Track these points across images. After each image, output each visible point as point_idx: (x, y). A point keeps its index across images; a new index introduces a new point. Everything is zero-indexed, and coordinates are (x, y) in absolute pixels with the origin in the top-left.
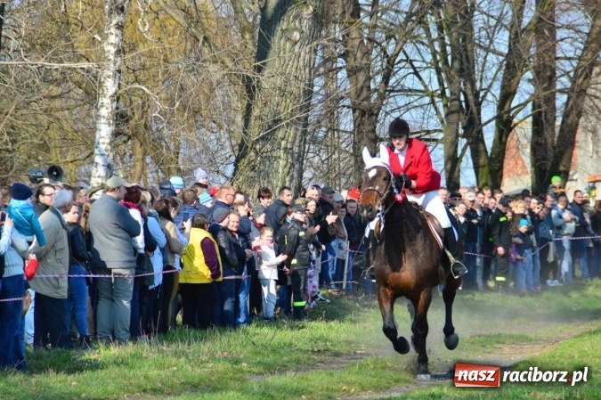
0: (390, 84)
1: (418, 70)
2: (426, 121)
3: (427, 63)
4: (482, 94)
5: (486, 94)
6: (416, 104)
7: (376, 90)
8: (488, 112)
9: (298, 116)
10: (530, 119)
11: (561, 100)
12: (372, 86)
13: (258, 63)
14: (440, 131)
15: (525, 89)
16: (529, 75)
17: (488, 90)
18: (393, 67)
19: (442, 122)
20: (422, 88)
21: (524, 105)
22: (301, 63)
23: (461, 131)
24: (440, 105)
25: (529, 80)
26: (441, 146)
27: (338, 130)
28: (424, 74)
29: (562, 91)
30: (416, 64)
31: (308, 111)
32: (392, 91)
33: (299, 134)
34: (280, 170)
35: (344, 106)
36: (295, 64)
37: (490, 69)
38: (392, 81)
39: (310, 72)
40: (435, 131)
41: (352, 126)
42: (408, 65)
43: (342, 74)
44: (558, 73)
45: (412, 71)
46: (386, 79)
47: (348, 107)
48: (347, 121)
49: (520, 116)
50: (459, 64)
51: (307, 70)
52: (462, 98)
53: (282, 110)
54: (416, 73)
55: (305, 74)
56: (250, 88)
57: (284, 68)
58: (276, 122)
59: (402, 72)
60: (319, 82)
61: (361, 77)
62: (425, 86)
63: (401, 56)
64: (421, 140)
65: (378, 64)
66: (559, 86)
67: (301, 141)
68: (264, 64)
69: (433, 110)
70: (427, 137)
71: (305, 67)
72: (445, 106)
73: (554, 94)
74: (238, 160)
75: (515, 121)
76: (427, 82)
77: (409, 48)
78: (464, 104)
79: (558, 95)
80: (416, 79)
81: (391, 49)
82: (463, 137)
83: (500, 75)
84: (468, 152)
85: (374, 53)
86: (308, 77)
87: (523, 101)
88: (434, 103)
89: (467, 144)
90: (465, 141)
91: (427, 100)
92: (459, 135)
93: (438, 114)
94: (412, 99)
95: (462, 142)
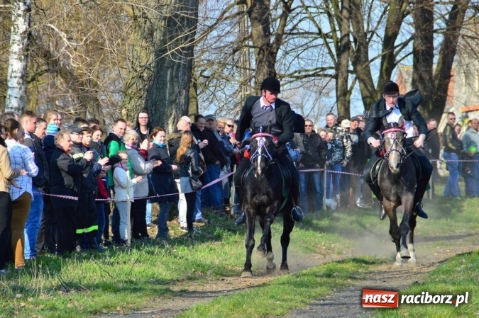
1: (312, 15)
3: (319, 9)
4: (369, 36)
5: (372, 36)
8: (375, 50)
10: (411, 58)
11: (438, 40)
14: (333, 68)
15: (407, 30)
16: (410, 18)
17: (374, 32)
18: (289, 13)
19: (334, 60)
20: (316, 31)
23: (351, 68)
24: (332, 46)
25: (410, 23)
28: (318, 19)
29: (438, 32)
30: (310, 10)
40: (329, 68)
42: (304, 11)
44: (435, 16)
45: (307, 15)
49: (402, 54)
52: (351, 39)
54: (312, 18)
59: (299, 17)
62: (320, 29)
64: (317, 76)
66: (436, 27)
69: (326, 50)
70: (321, 73)
73: (431, 34)
75: (398, 58)
76: (321, 26)
78: (353, 44)
79: (435, 35)
82: (352, 72)
84: (357, 85)
87: (404, 40)
88: (327, 44)
89: (356, 78)
90: (354, 76)
91: (320, 41)
92: (349, 72)
93: (330, 52)
94: (308, 40)
95: (351, 77)
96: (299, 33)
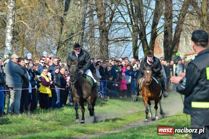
0: (113, 20)
1: (123, 15)
2: (126, 34)
3: (126, 13)
4: (146, 24)
6: (122, 27)
7: (108, 23)
8: (148, 30)
9: (80, 32)
10: (163, 33)
11: (174, 26)
12: (106, 21)
13: (65, 13)
14: (131, 37)
15: (161, 22)
16: (163, 17)
17: (148, 22)
18: (114, 14)
19: (132, 34)
20: (124, 22)
21: (162, 27)
23: (139, 37)
24: (131, 28)
25: (163, 19)
26: (131, 43)
27: (94, 37)
28: (125, 17)
29: (174, 22)
30: (122, 13)
31: (84, 30)
32: (114, 23)
33: (80, 38)
35: (96, 28)
36: (79, 13)
37: (149, 14)
38: (114, 19)
39: (84, 16)
40: (129, 37)
41: (99, 36)
42: (119, 13)
43: (95, 17)
44: (173, 16)
45: (121, 15)
46: (111, 19)
47: (98, 29)
48: (97, 34)
49: (160, 31)
51: (83, 15)
52: (139, 25)
53: (74, 30)
55: (81, 16)
56: (62, 20)
57: (75, 14)
58: (72, 34)
59: (117, 16)
60: (87, 19)
61: (102, 18)
62: (126, 21)
63: (117, 10)
64: (124, 40)
65: (108, 13)
66: (173, 21)
67: (81, 41)
68: (67, 13)
69: (128, 30)
70: (126, 39)
71: (82, 14)
72: (133, 28)
73: (172, 23)
75: (158, 33)
76: (126, 19)
77: (119, 7)
78: (139, 27)
79: (173, 24)
80: (122, 18)
81: (113, 8)
83: (152, 17)
85: (107, 9)
86: (83, 17)
88: (129, 27)
89: (141, 42)
91: (126, 26)
92: (138, 39)
93: (130, 31)
94: (121, 26)
95: (139, 41)
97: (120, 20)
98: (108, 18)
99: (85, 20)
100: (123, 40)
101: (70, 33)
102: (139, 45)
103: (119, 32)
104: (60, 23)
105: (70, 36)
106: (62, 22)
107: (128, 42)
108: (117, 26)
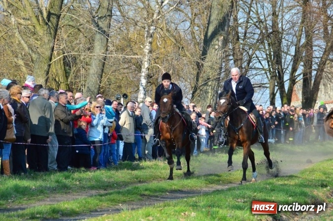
0: (250, 66)
2: (263, 80)
3: (264, 58)
4: (284, 70)
5: (286, 70)
6: (259, 73)
7: (245, 68)
8: (286, 77)
9: (216, 77)
10: (302, 81)
11: (314, 73)
12: (243, 66)
13: (202, 57)
14: (268, 84)
15: (300, 69)
16: (302, 63)
17: (286, 69)
18: (251, 59)
19: (269, 80)
20: (262, 67)
21: (300, 74)
22: (218, 57)
23: (276, 84)
24: (268, 74)
25: (302, 66)
26: (268, 89)
28: (262, 62)
29: (314, 70)
30: (260, 59)
31: (220, 75)
32: (251, 68)
33: (216, 83)
34: (209, 97)
36: (216, 58)
37: (287, 61)
38: (251, 64)
40: (266, 84)
42: (257, 59)
43: (232, 62)
44: (313, 63)
45: (258, 61)
46: (248, 64)
49: (298, 79)
50: (276, 59)
52: (277, 72)
53: (210, 75)
54: (260, 62)
55: (219, 61)
56: (199, 66)
57: (212, 59)
58: (208, 79)
59: (255, 61)
60: (224, 64)
61: (239, 63)
62: (263, 67)
63: (254, 55)
65: (246, 58)
66: (313, 68)
68: (205, 57)
69: (266, 76)
70: (263, 86)
71: (220, 59)
72: (270, 74)
73: (311, 71)
74: (194, 93)
75: (297, 80)
76: (264, 65)
77: (257, 53)
78: (277, 74)
80: (260, 64)
81: (250, 52)
82: (277, 86)
83: (292, 63)
84: (279, 92)
85: (244, 54)
87: (299, 73)
88: (266, 73)
89: (278, 89)
90: (277, 87)
91: (264, 72)
92: (275, 85)
93: (268, 77)
94: (258, 71)
95: (276, 88)
96: (255, 68)
97: (258, 65)
98: (246, 64)
99: (222, 65)
100: (260, 87)
101: (206, 78)
102: (276, 93)
103: (256, 77)
104: (196, 67)
105: (206, 81)
106: (198, 66)
107: (266, 88)
108: (254, 72)
